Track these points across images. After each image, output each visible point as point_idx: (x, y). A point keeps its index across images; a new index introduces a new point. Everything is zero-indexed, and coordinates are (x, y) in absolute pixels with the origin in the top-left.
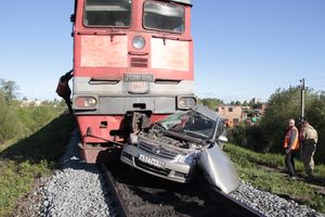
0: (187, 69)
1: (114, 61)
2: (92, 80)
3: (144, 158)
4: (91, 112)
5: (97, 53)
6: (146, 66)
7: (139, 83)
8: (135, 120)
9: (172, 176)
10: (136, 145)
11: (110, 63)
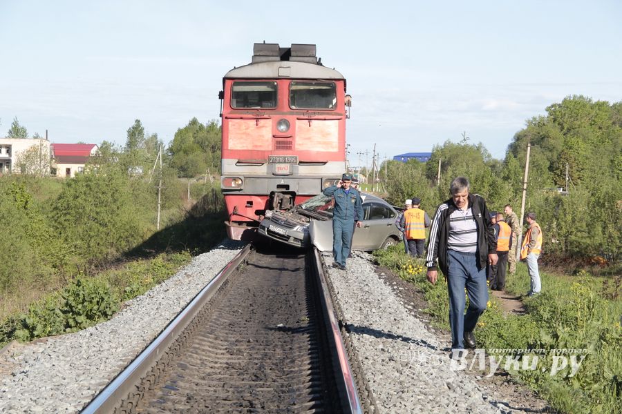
0: (336, 150)
1: (260, 144)
2: (238, 162)
3: (273, 228)
4: (237, 192)
5: (244, 136)
6: (290, 148)
7: (283, 165)
8: (276, 200)
9: (291, 241)
10: (269, 219)
11: (256, 146)
